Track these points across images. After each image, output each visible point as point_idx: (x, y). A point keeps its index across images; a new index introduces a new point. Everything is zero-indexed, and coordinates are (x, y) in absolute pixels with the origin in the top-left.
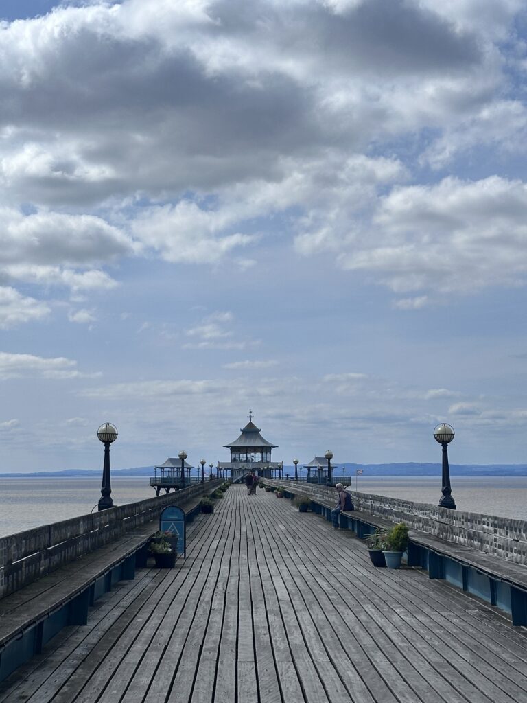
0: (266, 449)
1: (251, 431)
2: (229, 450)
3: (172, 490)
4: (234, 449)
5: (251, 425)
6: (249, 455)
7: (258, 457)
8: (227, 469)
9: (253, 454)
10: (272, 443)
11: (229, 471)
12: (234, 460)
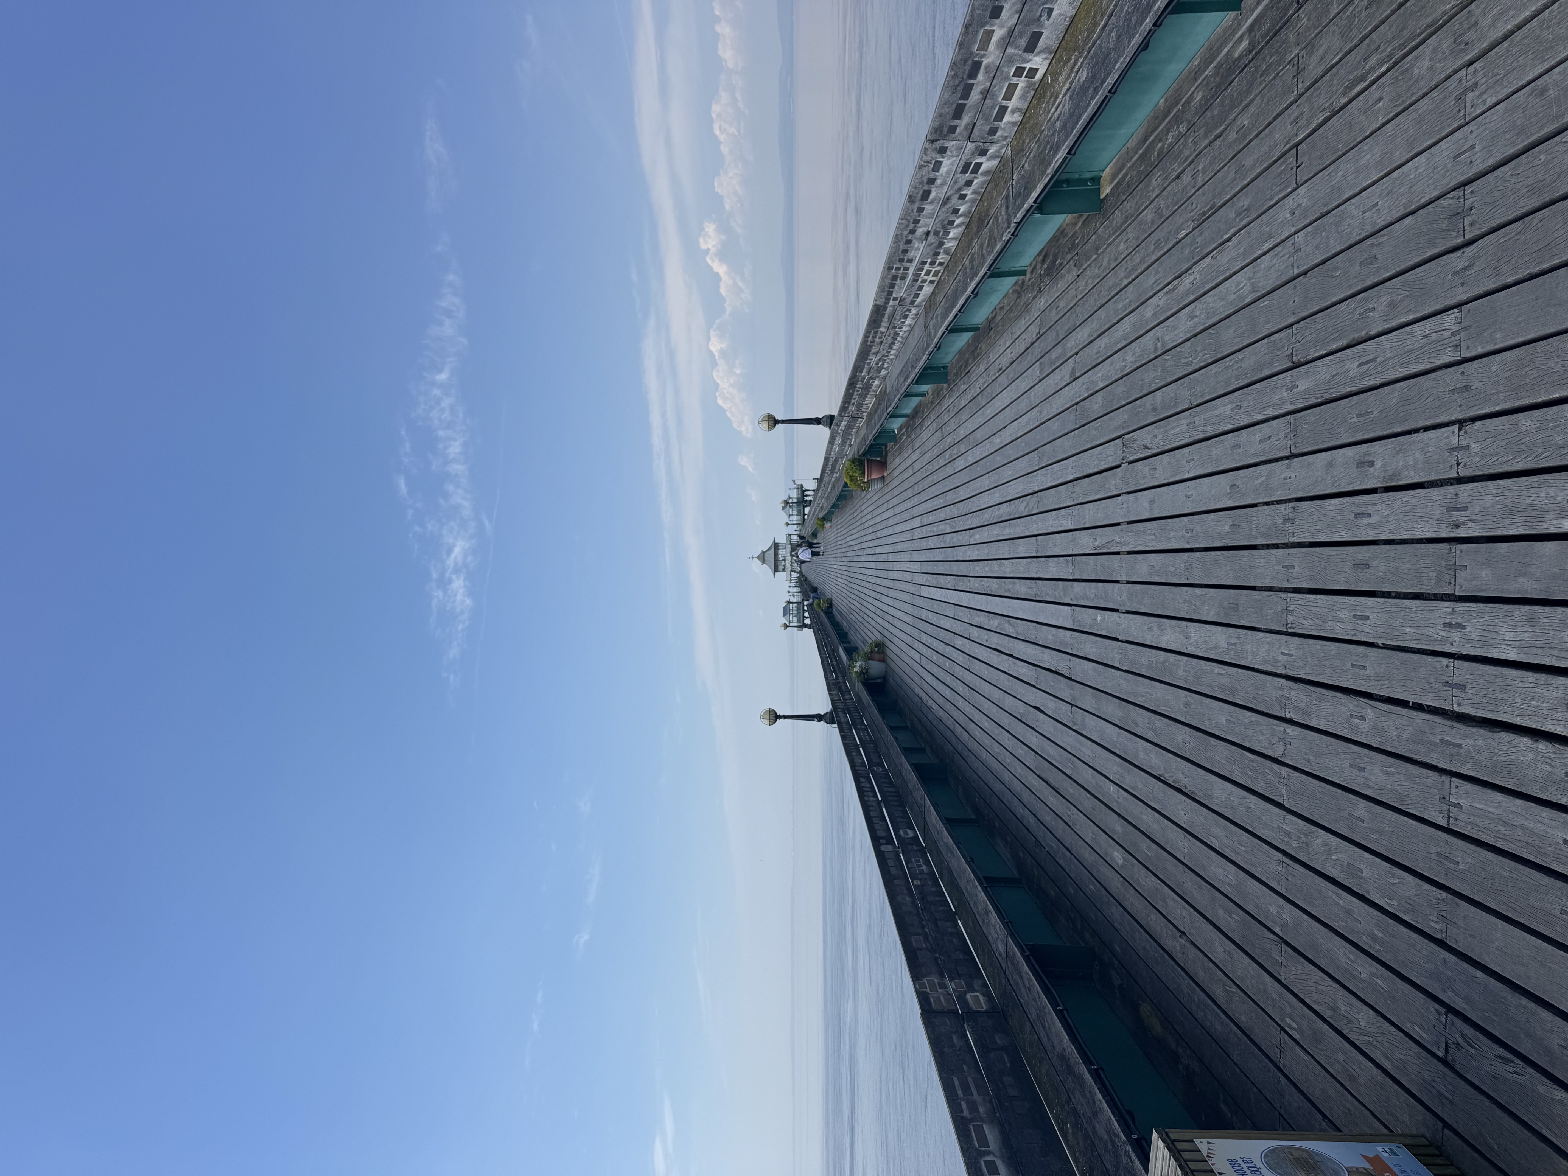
0: (776, 546)
1: (762, 557)
2: (777, 574)
3: (806, 614)
4: (776, 570)
5: (758, 557)
6: (781, 559)
7: (782, 553)
8: (791, 575)
9: (780, 556)
10: (770, 543)
11: (793, 573)
12: (784, 570)
